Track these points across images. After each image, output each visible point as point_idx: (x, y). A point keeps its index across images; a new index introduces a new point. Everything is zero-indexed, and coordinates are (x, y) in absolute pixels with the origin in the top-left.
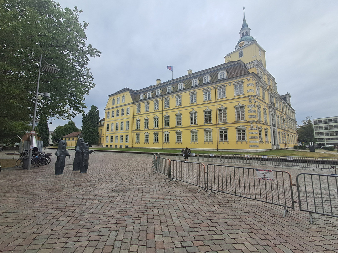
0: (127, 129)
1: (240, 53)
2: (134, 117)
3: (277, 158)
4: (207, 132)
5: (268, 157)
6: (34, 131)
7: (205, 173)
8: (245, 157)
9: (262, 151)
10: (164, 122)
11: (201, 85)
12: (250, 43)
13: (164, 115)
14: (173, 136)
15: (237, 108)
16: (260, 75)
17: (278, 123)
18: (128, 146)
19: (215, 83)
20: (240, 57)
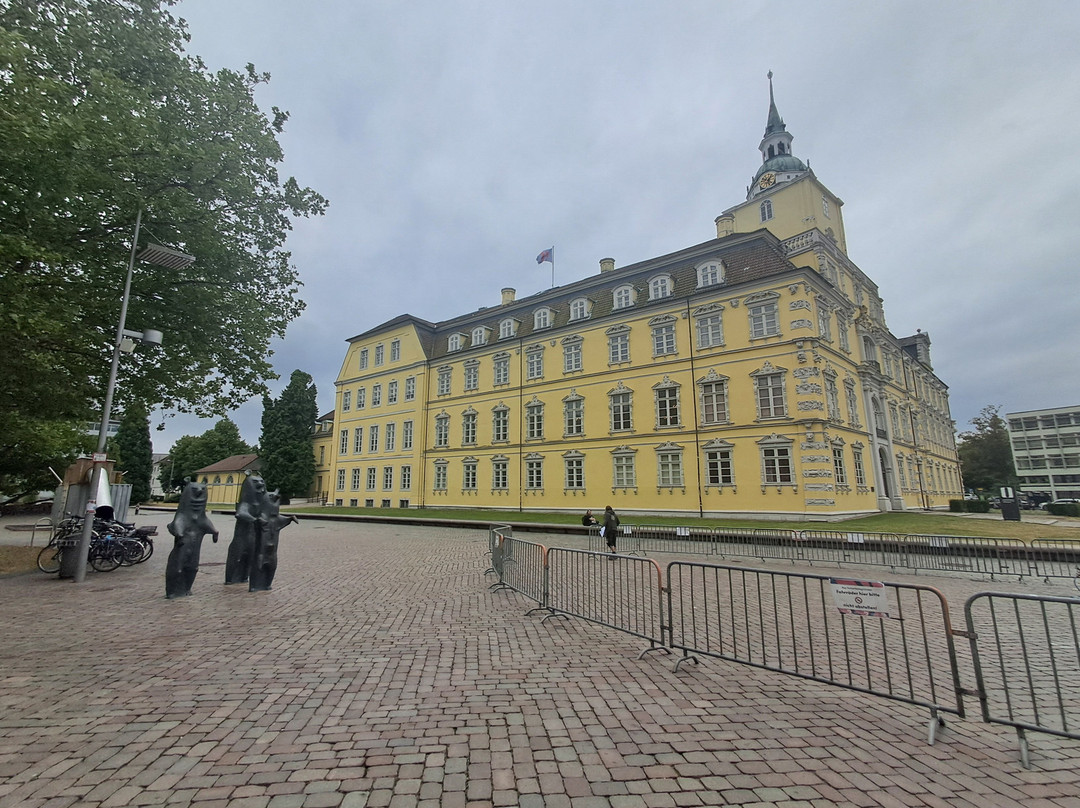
0: (407, 445)
1: (763, 209)
2: (431, 406)
3: (896, 539)
4: (664, 457)
5: (866, 538)
6: (105, 452)
7: (660, 593)
8: (794, 537)
9: (847, 517)
10: (526, 424)
11: (643, 305)
12: (793, 176)
13: (526, 400)
14: (554, 471)
15: (761, 378)
16: (828, 275)
17: (895, 426)
18: (407, 501)
19: (688, 299)
20: (764, 219)
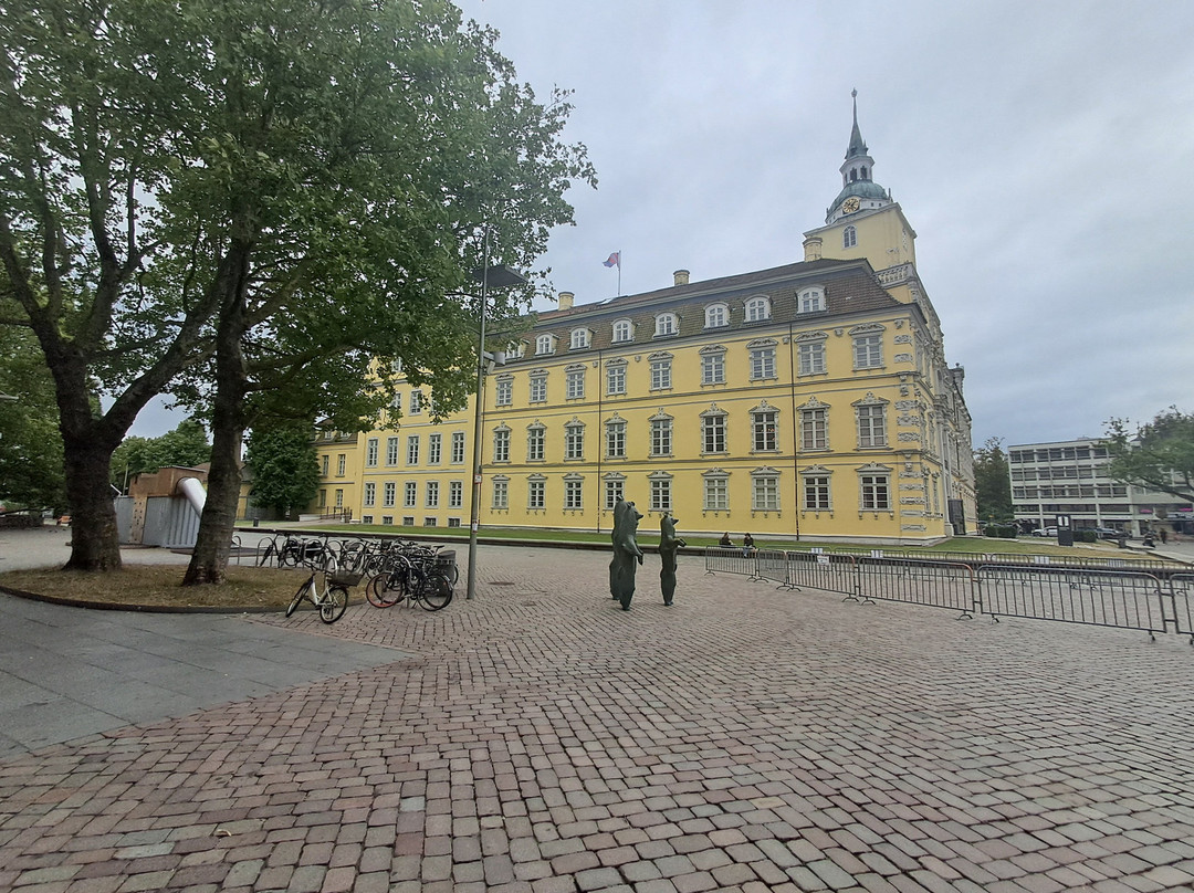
1: (846, 235)
2: (487, 417)
4: (760, 481)
10: (605, 442)
11: (737, 327)
12: (876, 205)
13: (605, 416)
15: (862, 408)
18: (458, 520)
19: (791, 324)
20: (846, 245)
